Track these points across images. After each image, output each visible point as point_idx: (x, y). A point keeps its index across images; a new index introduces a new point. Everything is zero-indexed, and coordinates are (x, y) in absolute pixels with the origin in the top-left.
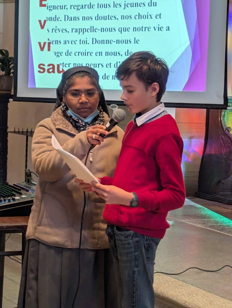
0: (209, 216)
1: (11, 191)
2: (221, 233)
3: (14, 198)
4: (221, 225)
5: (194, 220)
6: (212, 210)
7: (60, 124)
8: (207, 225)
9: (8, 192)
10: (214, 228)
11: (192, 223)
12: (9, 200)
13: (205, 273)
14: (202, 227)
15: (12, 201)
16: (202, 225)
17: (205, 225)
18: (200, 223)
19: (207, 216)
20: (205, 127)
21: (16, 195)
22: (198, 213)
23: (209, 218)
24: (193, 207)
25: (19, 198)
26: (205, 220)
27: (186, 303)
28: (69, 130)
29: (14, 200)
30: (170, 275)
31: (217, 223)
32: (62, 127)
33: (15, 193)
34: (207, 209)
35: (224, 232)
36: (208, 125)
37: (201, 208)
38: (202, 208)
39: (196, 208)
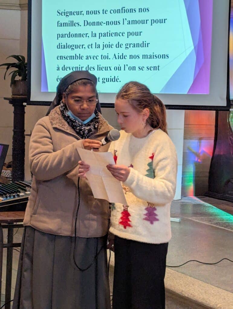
0: (216, 214)
1: (17, 188)
2: (225, 229)
3: (18, 194)
4: (226, 222)
5: (200, 218)
6: (219, 209)
7: (57, 123)
8: (212, 222)
9: (14, 189)
10: (220, 225)
11: (198, 220)
12: (14, 196)
13: (205, 266)
14: (208, 224)
15: (17, 197)
16: (208, 222)
17: (211, 222)
18: (206, 221)
19: (214, 214)
20: (214, 129)
21: (21, 192)
22: (206, 211)
23: (216, 215)
24: (202, 206)
25: (23, 194)
26: (212, 218)
27: (182, 292)
28: (65, 129)
29: (18, 196)
30: (170, 268)
31: (223, 221)
32: (59, 126)
33: (20, 190)
34: (216, 208)
35: (228, 229)
36: (218, 127)
37: (209, 206)
38: (211, 206)
39: (205, 206)
